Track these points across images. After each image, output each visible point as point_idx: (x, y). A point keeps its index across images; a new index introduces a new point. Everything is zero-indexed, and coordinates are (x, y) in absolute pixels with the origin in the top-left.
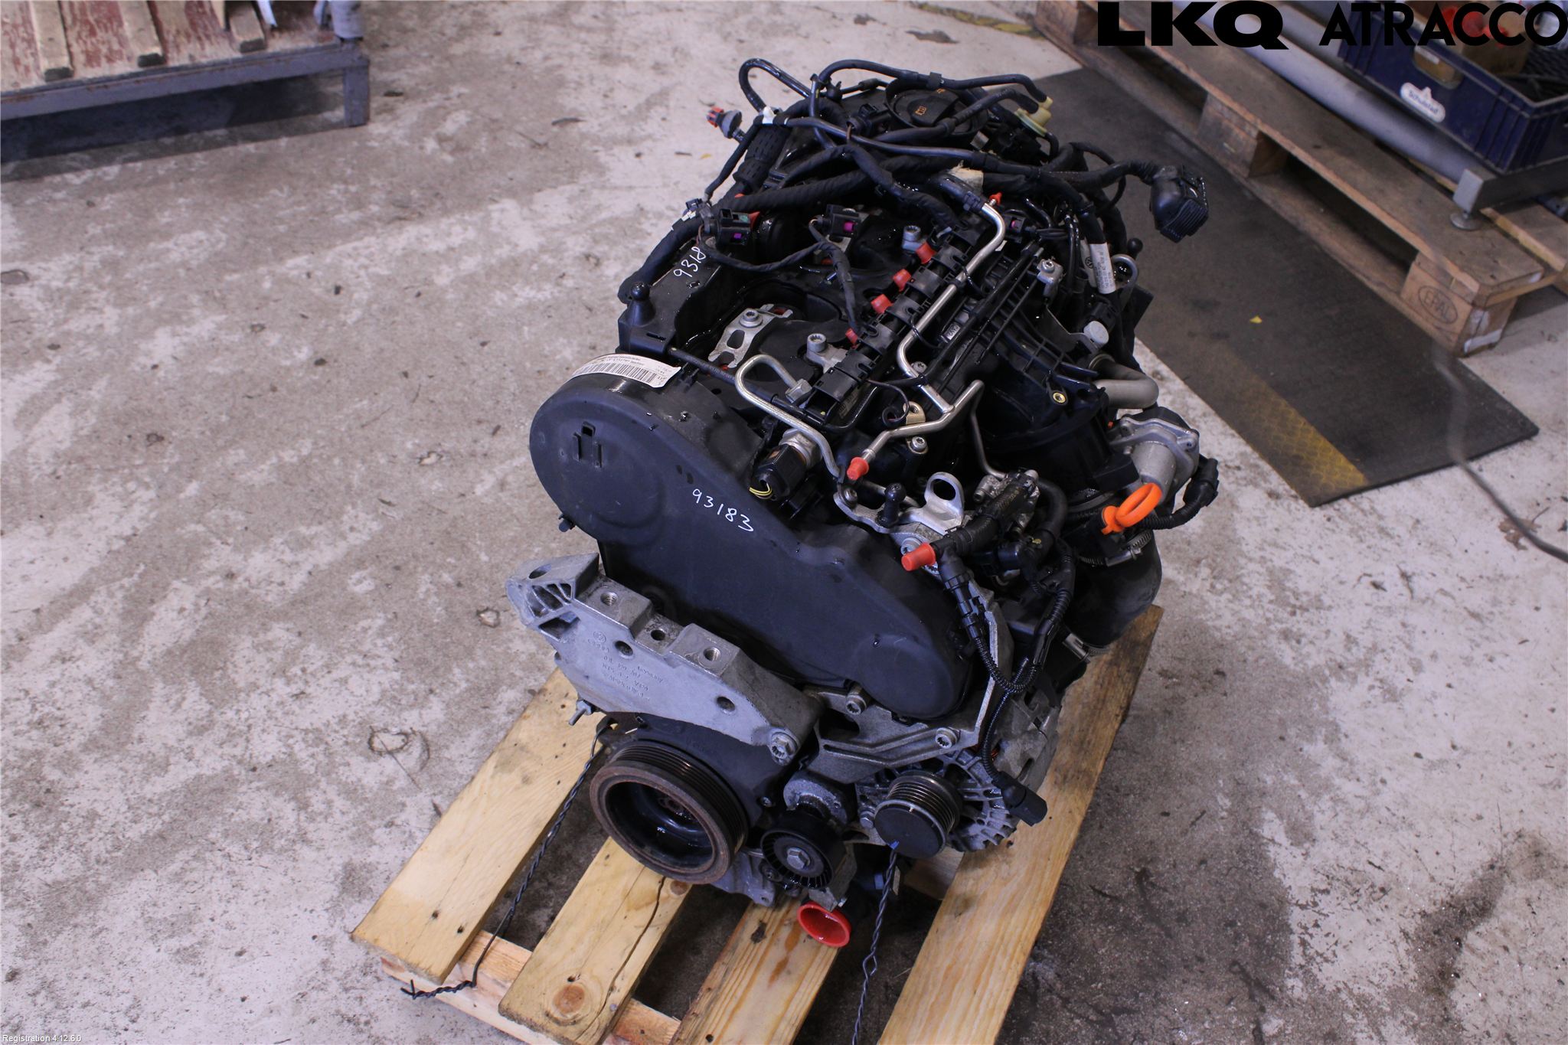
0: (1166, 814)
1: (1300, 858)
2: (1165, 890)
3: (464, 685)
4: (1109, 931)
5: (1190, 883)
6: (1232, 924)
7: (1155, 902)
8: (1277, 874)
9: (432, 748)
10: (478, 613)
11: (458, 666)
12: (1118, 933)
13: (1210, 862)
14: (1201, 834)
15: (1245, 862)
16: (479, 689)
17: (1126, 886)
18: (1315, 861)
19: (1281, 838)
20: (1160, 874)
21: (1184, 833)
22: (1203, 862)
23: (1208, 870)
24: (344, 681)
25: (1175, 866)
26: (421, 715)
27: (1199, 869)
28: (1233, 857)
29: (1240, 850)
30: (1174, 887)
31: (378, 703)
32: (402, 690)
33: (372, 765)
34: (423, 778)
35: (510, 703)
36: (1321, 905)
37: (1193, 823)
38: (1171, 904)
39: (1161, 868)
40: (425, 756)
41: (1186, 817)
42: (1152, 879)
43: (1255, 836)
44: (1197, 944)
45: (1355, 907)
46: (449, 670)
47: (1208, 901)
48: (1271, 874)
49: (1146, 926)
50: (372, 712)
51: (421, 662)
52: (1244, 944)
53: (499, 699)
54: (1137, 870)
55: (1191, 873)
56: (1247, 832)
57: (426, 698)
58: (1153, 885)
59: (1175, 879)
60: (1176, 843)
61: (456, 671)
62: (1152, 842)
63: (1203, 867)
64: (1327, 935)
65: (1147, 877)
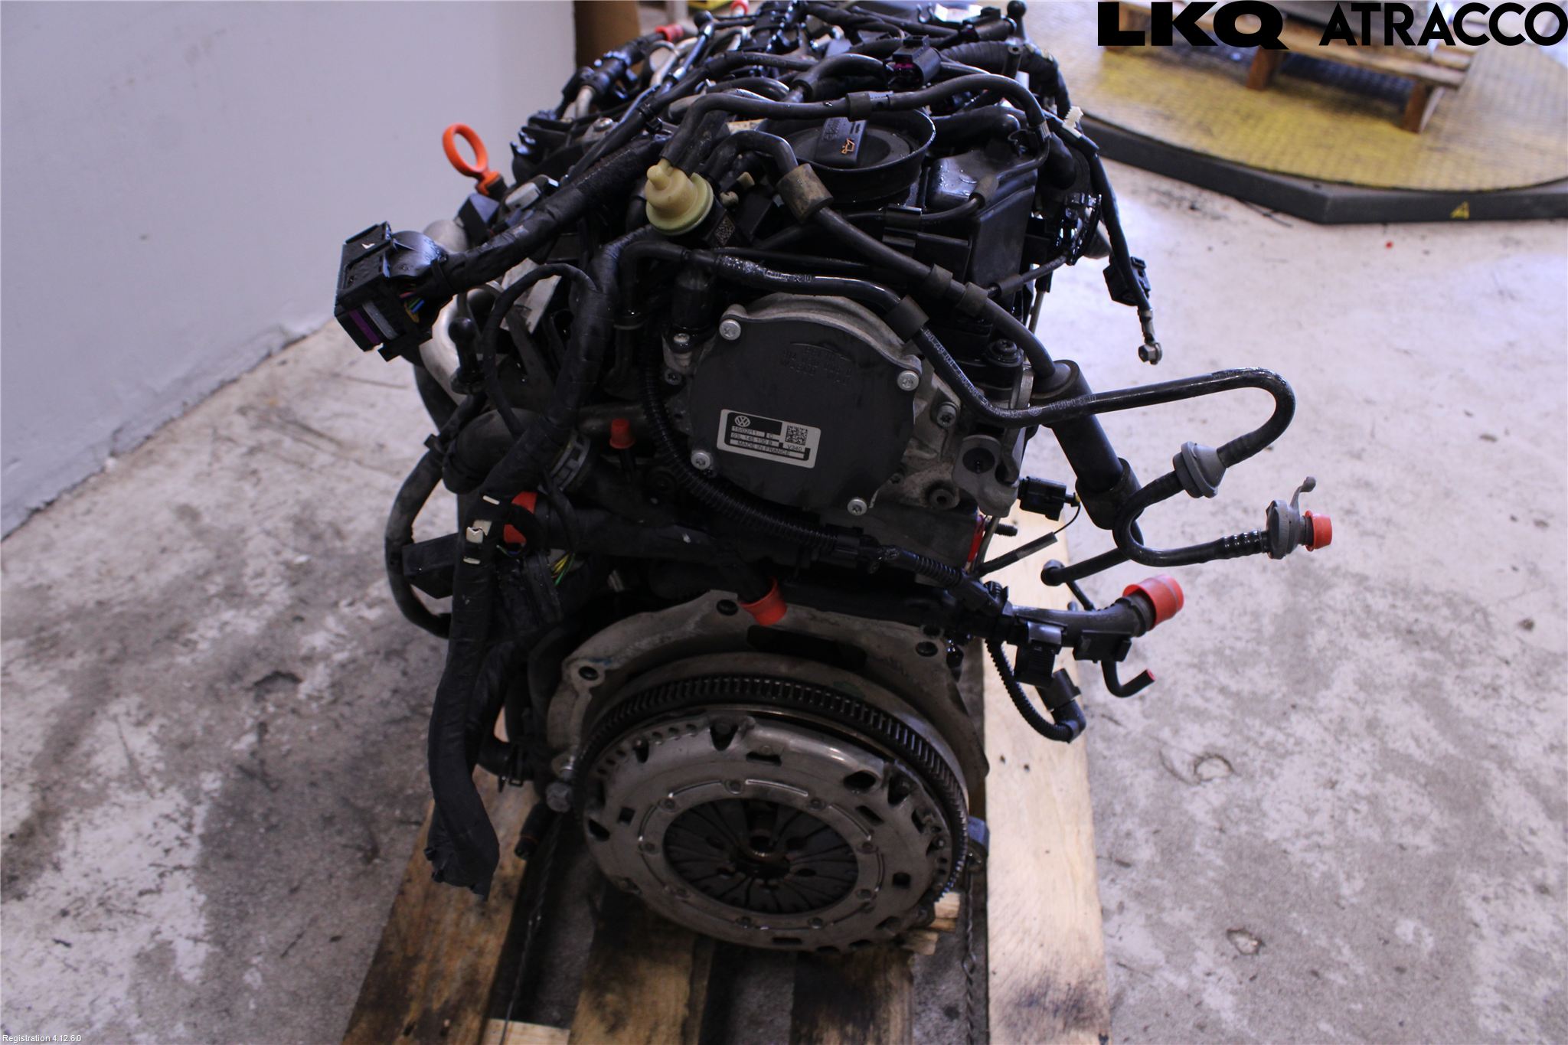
0: (335, 939)
1: (165, 927)
2: (345, 846)
3: (1197, 848)
4: (412, 787)
5: (314, 862)
6: (271, 828)
7: (358, 830)
8: (202, 899)
9: (1168, 774)
10: (1261, 943)
11: (1222, 868)
12: (401, 789)
13: (285, 891)
14: (290, 925)
15: (241, 903)
16: (1179, 849)
17: (392, 839)
18: (145, 928)
19: (182, 947)
20: (351, 862)
21: (314, 921)
22: (294, 891)
23: (289, 881)
24: (1311, 813)
25: (331, 876)
26: (1209, 803)
27: (301, 882)
28: (255, 905)
29: (243, 917)
30: (333, 852)
31: (1259, 802)
32: (1249, 822)
33: (1205, 742)
34: (1152, 745)
35: (1137, 846)
36: (155, 876)
37: (300, 936)
38: (340, 833)
39: (348, 870)
40: (1168, 764)
41: (309, 943)
42: (360, 855)
43: (219, 940)
44: (315, 799)
45: (111, 883)
46: (1227, 859)
47: (295, 847)
48: (209, 897)
49: (369, 803)
50: (1253, 790)
51: (1261, 859)
52: (260, 810)
53: (1151, 844)
54: (377, 861)
55: (311, 873)
56: (229, 944)
57: (1219, 821)
58: (359, 848)
59: (333, 862)
60: (325, 906)
61: (1219, 862)
62: (356, 898)
63: (295, 884)
64: (158, 843)
65: (365, 856)
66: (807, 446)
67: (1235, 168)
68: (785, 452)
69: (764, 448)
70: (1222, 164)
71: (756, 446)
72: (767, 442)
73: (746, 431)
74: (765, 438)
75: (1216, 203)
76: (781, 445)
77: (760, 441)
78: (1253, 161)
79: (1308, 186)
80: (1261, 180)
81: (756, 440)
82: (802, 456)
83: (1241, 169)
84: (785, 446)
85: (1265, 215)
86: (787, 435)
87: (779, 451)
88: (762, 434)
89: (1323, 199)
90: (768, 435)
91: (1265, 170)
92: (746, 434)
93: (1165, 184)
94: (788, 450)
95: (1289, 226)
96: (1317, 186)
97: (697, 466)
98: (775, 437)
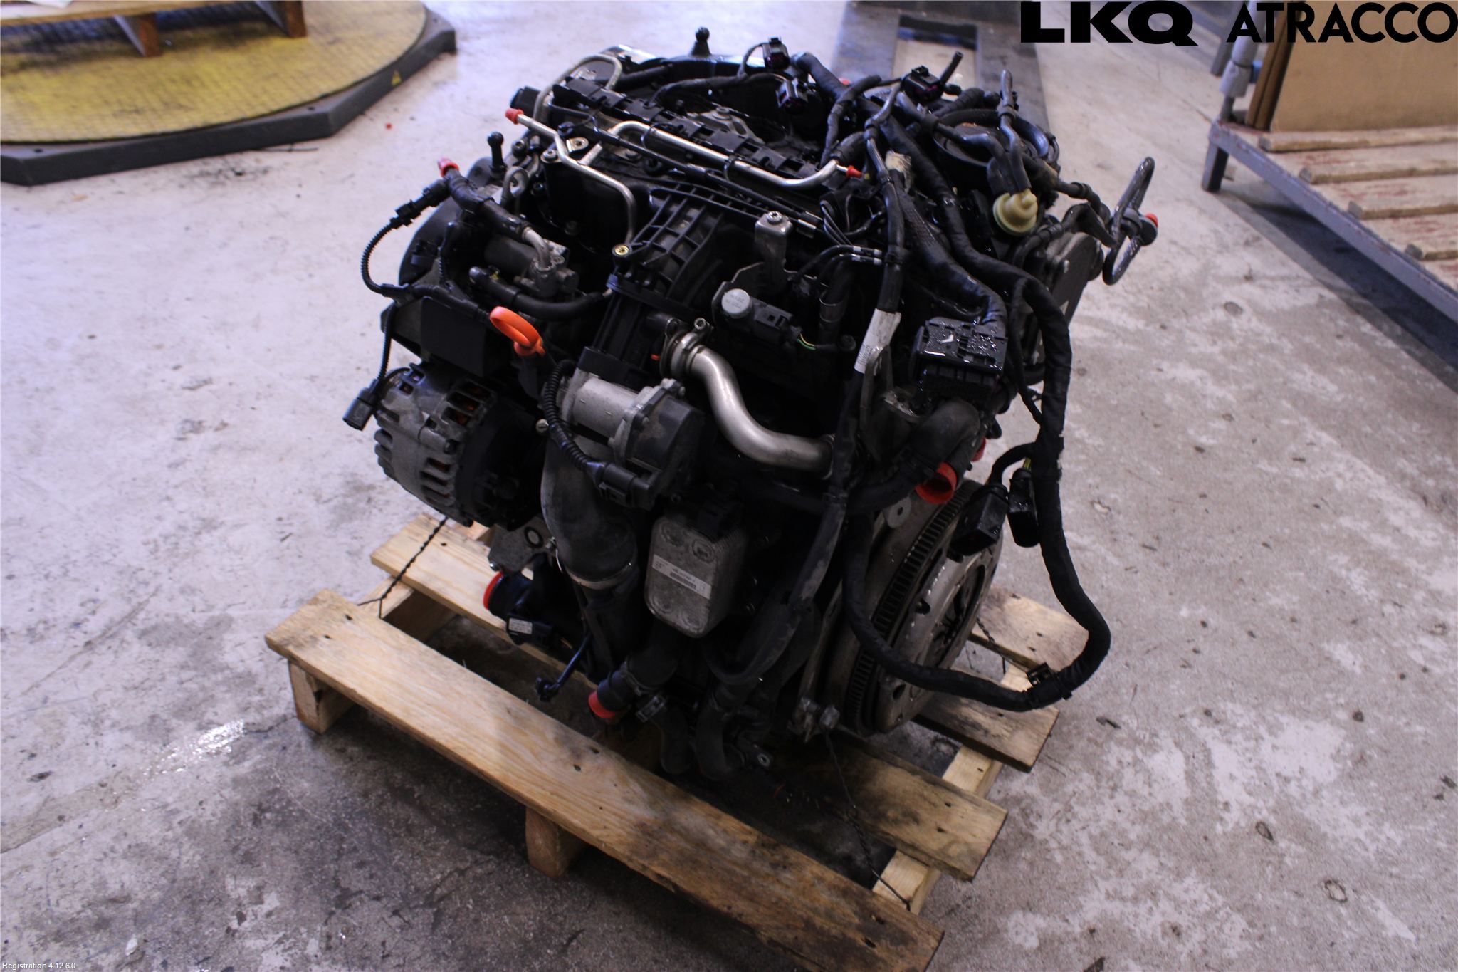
67: (240, 125)
70: (229, 127)
75: (249, 160)
78: (249, 113)
79: (304, 112)
80: (268, 125)
83: (245, 124)
85: (290, 151)
89: (324, 116)
91: (263, 116)
93: (193, 167)
95: (315, 149)
96: (311, 109)
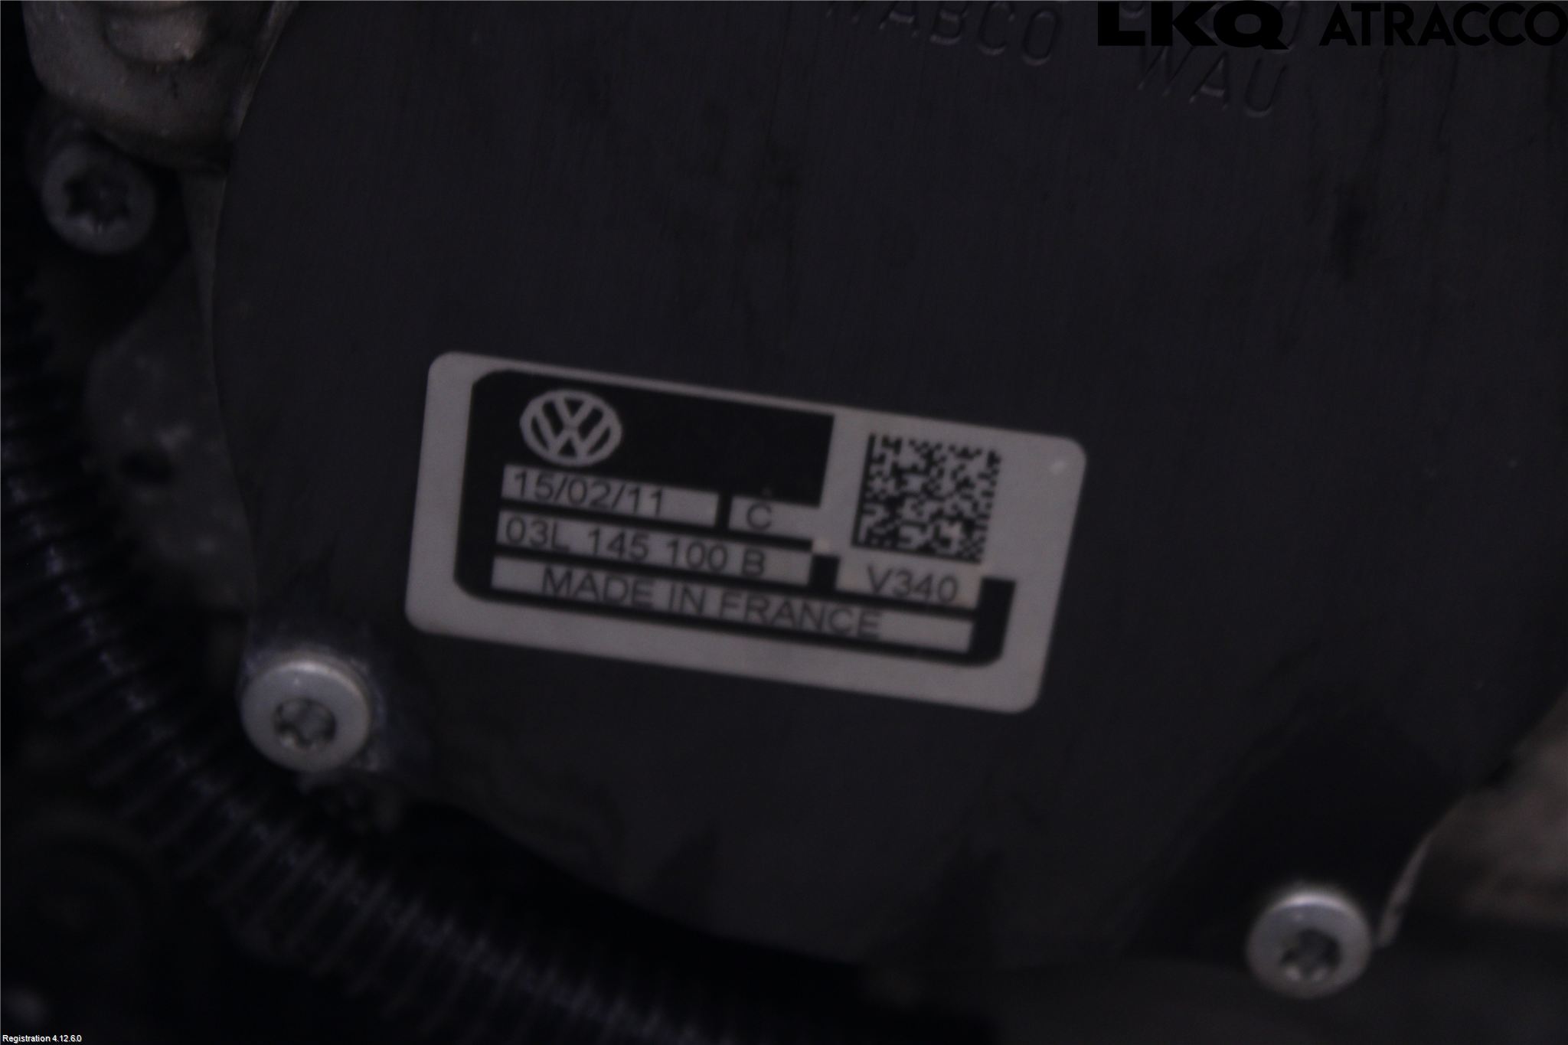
66: (991, 566)
68: (848, 619)
69: (713, 601)
71: (660, 593)
72: (734, 558)
73: (593, 491)
74: (721, 530)
76: (825, 568)
77: (687, 554)
81: (659, 549)
82: (957, 634)
84: (852, 577)
86: (866, 498)
87: (816, 612)
88: (700, 506)
90: (741, 511)
92: (598, 515)
94: (875, 601)
97: (285, 749)
98: (787, 518)
